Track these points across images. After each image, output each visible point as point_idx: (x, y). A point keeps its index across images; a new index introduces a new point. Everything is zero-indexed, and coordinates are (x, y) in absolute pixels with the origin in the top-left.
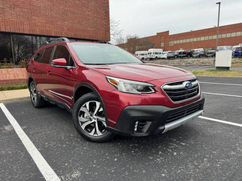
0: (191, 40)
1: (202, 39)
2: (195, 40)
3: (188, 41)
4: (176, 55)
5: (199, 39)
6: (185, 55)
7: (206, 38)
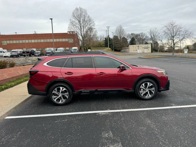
0: (24, 41)
1: (33, 41)
2: (27, 41)
3: (21, 42)
4: (19, 54)
5: (30, 41)
6: (29, 54)
7: (36, 41)
